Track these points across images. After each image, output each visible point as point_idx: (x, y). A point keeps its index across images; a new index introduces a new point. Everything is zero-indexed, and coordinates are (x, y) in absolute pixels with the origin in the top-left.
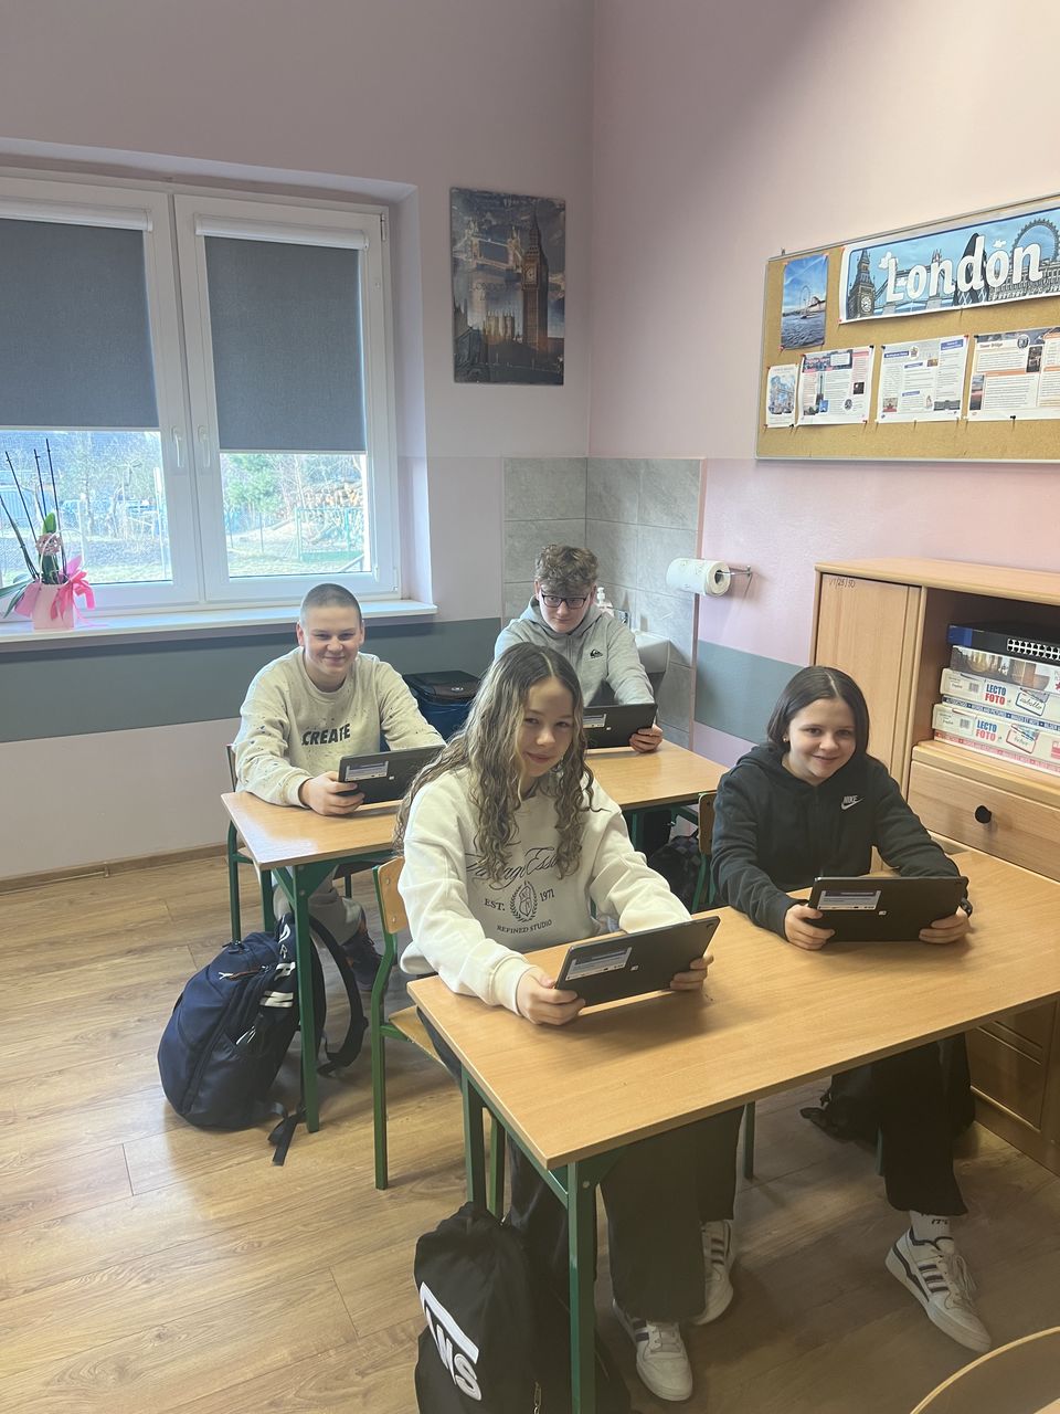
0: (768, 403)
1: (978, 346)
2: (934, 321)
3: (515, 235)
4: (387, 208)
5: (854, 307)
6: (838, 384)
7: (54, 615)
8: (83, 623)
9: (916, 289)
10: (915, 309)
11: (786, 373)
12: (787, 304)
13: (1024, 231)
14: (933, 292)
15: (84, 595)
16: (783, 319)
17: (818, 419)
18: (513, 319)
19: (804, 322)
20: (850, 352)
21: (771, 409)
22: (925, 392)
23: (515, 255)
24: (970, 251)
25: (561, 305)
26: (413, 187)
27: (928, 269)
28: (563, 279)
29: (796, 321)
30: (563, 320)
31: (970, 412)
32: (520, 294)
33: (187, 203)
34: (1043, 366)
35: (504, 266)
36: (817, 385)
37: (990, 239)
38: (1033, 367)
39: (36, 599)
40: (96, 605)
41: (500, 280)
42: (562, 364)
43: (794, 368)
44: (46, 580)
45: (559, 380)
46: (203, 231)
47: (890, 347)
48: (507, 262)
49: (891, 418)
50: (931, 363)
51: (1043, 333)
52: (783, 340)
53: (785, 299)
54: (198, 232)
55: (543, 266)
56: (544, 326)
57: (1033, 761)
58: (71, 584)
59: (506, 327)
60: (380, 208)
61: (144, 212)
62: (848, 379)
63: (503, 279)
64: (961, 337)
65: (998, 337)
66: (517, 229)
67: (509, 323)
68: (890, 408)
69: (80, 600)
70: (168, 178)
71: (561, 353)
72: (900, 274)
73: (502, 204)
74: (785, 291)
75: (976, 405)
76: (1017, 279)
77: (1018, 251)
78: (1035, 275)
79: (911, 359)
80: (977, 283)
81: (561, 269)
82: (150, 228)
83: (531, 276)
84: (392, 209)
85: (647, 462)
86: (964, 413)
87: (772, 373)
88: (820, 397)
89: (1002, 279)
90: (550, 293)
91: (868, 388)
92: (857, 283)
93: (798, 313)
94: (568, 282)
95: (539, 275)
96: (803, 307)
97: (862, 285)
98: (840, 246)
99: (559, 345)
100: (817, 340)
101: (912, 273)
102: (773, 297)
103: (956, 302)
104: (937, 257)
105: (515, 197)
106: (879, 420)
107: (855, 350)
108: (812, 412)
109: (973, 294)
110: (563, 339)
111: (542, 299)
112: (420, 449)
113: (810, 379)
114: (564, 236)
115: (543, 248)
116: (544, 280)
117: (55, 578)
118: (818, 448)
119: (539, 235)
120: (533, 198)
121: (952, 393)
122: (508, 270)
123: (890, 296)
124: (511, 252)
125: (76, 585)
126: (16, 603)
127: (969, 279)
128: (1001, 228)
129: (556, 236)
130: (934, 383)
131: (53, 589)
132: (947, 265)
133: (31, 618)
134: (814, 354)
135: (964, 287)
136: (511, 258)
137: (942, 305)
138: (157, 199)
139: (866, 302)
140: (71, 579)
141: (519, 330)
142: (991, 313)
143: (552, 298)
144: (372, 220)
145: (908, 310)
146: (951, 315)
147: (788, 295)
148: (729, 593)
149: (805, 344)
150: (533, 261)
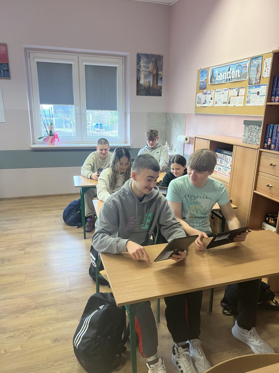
0: (197, 101)
1: (230, 90)
2: (223, 85)
3: (151, 63)
4: (124, 58)
5: (211, 82)
6: (209, 97)
7: (51, 142)
8: (57, 144)
9: (221, 78)
10: (221, 82)
11: (200, 95)
12: (201, 80)
13: (238, 66)
14: (223, 79)
15: (57, 139)
16: (200, 83)
17: (205, 105)
18: (150, 82)
19: (203, 84)
20: (210, 91)
21: (197, 103)
22: (222, 100)
23: (151, 68)
24: (229, 71)
25: (161, 78)
26: (129, 53)
27: (223, 74)
28: (162, 73)
29: (202, 84)
30: (162, 82)
31: (228, 104)
32: (152, 76)
33: (81, 58)
34: (239, 95)
35: (148, 70)
36: (205, 98)
37: (232, 68)
38: (238, 96)
39: (48, 139)
40: (59, 141)
41: (147, 73)
42: (161, 92)
43: (202, 94)
44: (50, 135)
45: (161, 95)
46: (84, 64)
47: (217, 90)
48: (149, 69)
49: (216, 105)
50: (223, 94)
51: (240, 88)
52: (200, 88)
53: (200, 79)
54: (83, 64)
55: (157, 70)
56: (157, 83)
57: (226, 176)
58: (55, 136)
59: (148, 83)
60: (122, 58)
61: (73, 60)
62: (209, 96)
63: (148, 73)
64: (227, 89)
65: (233, 89)
66: (151, 62)
67: (149, 83)
68: (216, 103)
69: (56, 139)
70: (78, 53)
71: (161, 89)
72: (219, 75)
73: (148, 56)
74: (200, 77)
75: (229, 103)
76: (236, 77)
77: (236, 71)
78: (239, 76)
79: (220, 93)
80: (230, 77)
81: (162, 70)
82: (74, 63)
83: (155, 72)
84: (125, 57)
85: (177, 114)
86: (227, 105)
87: (198, 95)
88: (205, 100)
89: (234, 76)
90: (159, 76)
91: (213, 99)
92: (212, 76)
93: (202, 82)
94: (163, 73)
95: (156, 72)
96: (203, 81)
97: (212, 77)
98: (209, 68)
99: (161, 87)
100: (205, 88)
101: (220, 75)
102: (198, 79)
103: (227, 81)
104: (224, 71)
105: (151, 55)
106: (214, 106)
107: (211, 90)
108: (204, 104)
109: (229, 79)
110: (162, 86)
111: (157, 77)
112: (129, 110)
113: (204, 97)
114: (162, 63)
115: (158, 66)
116: (158, 73)
117: (52, 136)
118: (204, 111)
119: (157, 63)
120: (155, 55)
121: (226, 100)
122: (149, 71)
123: (217, 79)
124: (150, 67)
125: (56, 137)
126: (44, 140)
127: (229, 76)
128: (234, 66)
129: (161, 63)
130: (223, 98)
131: (52, 137)
132: (225, 73)
133: (47, 143)
134: (205, 91)
135: (228, 78)
136: (150, 68)
137: (225, 82)
138: (75, 57)
139: (213, 80)
140: (55, 135)
141: (151, 84)
142: (232, 83)
143: (159, 77)
144: (121, 61)
145: (219, 82)
146: (226, 84)
147: (201, 78)
148: (189, 143)
149: (203, 89)
150: (155, 69)
